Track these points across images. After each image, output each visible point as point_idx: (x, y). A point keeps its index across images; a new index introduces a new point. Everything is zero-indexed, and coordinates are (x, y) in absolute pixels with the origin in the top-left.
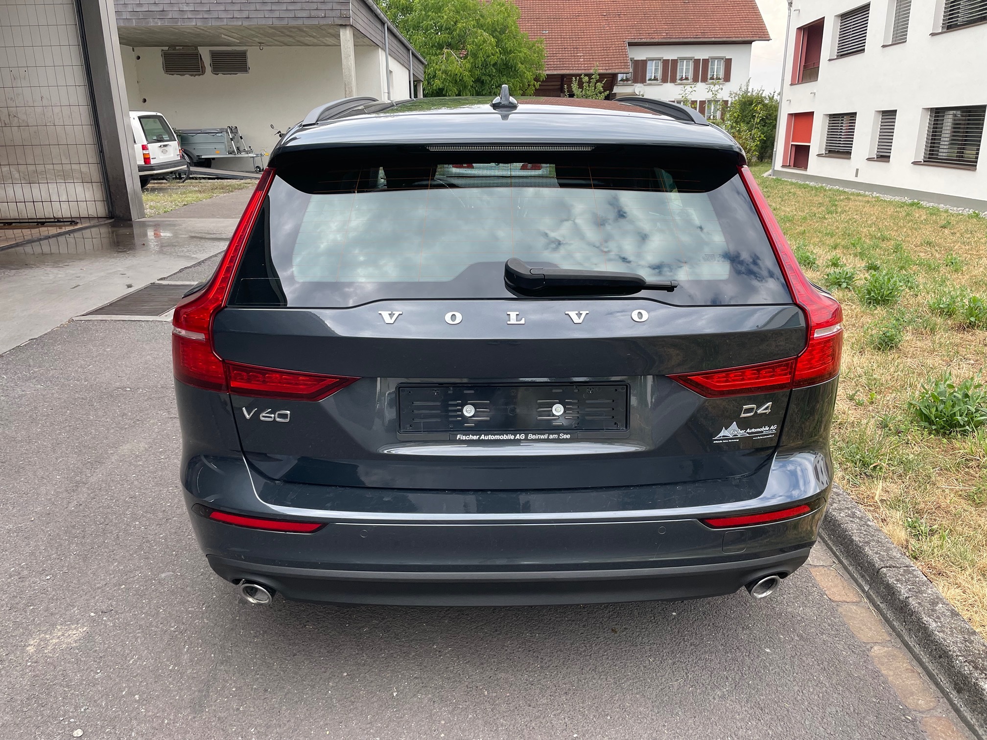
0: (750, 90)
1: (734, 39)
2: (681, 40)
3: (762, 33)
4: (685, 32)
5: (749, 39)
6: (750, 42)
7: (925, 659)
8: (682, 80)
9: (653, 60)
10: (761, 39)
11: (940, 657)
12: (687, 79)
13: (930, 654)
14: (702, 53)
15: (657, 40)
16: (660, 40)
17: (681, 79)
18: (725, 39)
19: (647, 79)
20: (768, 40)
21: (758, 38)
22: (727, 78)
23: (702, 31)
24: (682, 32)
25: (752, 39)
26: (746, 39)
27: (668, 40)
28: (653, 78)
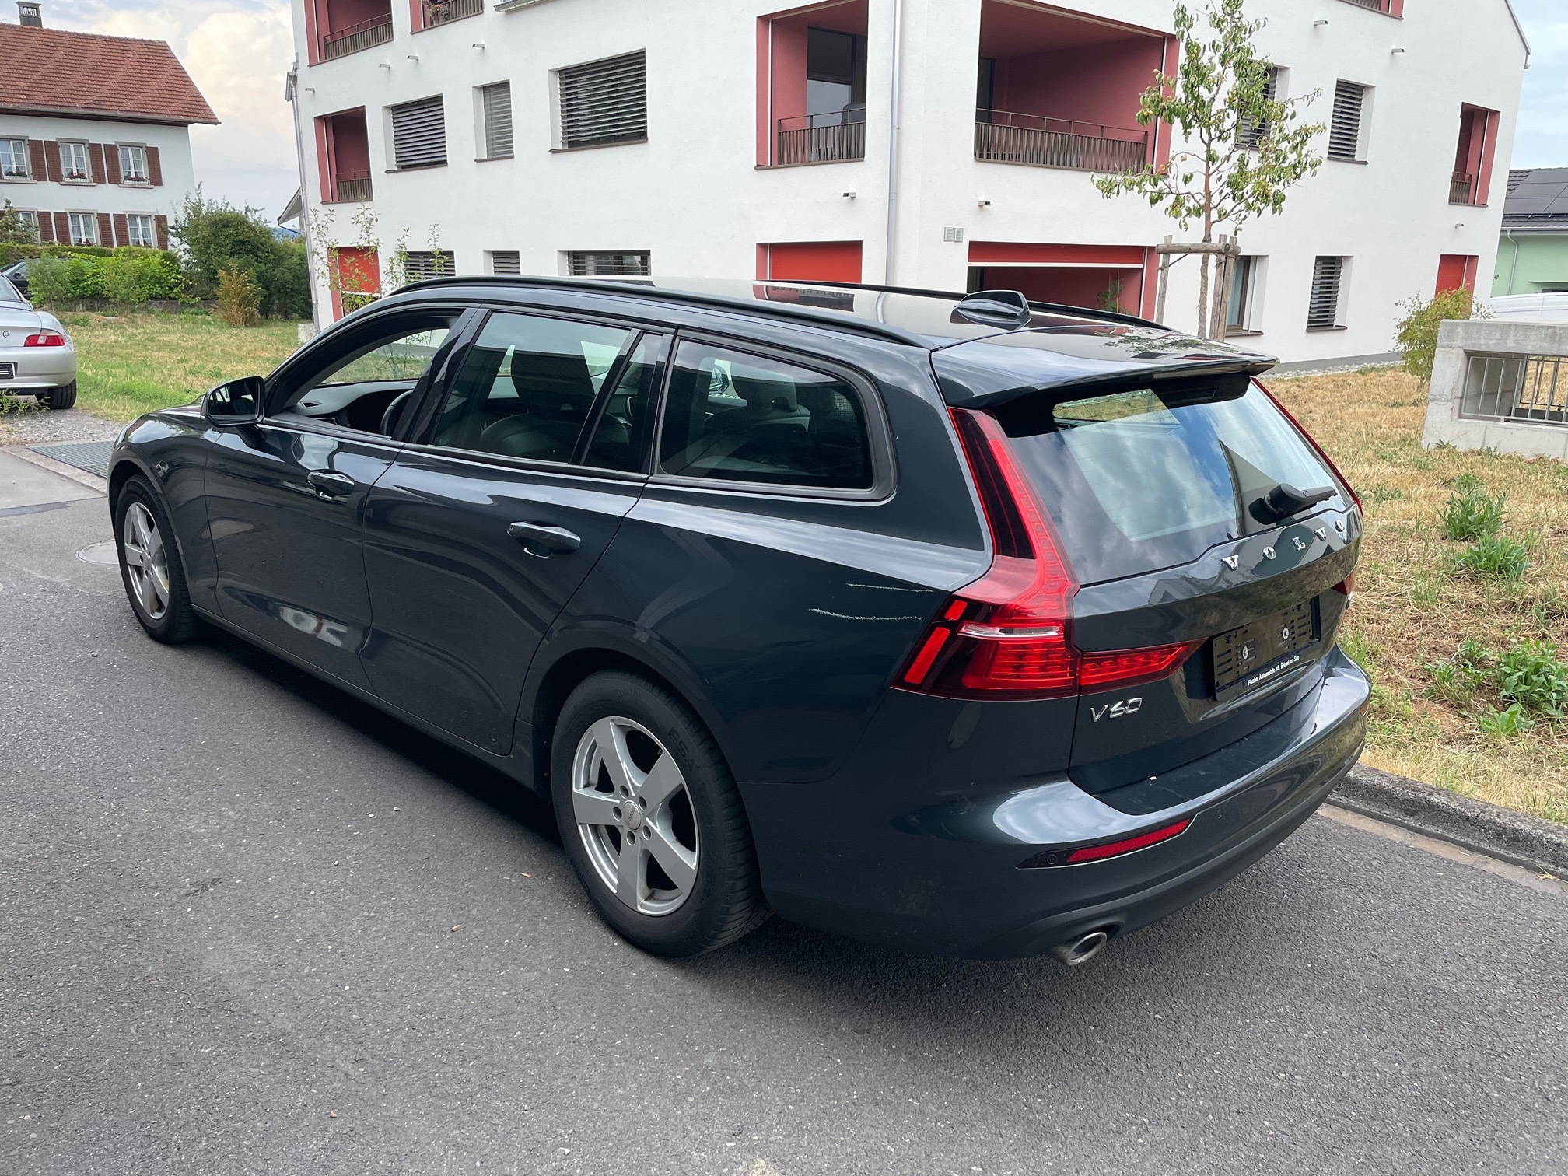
0: (205, 201)
1: (155, 116)
2: (59, 110)
3: (202, 112)
4: (62, 95)
5: (182, 118)
6: (184, 124)
7: (1359, 805)
8: (72, 178)
9: (9, 140)
10: (202, 120)
11: (1376, 796)
12: (81, 176)
13: (1363, 798)
14: (104, 135)
15: (10, 106)
16: (17, 106)
17: (71, 176)
18: (140, 115)
19: (4, 172)
20: (216, 124)
21: (198, 119)
22: (156, 179)
23: (95, 98)
24: (57, 95)
25: (187, 119)
26: (178, 118)
27: (34, 108)
28: (14, 171)
